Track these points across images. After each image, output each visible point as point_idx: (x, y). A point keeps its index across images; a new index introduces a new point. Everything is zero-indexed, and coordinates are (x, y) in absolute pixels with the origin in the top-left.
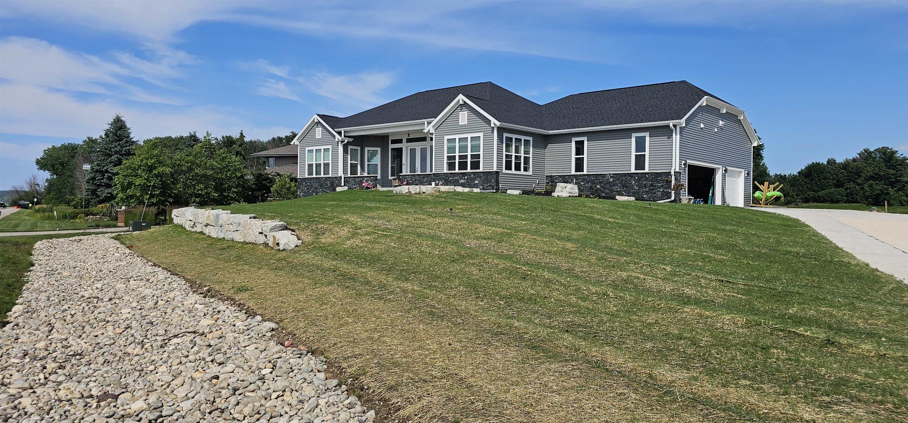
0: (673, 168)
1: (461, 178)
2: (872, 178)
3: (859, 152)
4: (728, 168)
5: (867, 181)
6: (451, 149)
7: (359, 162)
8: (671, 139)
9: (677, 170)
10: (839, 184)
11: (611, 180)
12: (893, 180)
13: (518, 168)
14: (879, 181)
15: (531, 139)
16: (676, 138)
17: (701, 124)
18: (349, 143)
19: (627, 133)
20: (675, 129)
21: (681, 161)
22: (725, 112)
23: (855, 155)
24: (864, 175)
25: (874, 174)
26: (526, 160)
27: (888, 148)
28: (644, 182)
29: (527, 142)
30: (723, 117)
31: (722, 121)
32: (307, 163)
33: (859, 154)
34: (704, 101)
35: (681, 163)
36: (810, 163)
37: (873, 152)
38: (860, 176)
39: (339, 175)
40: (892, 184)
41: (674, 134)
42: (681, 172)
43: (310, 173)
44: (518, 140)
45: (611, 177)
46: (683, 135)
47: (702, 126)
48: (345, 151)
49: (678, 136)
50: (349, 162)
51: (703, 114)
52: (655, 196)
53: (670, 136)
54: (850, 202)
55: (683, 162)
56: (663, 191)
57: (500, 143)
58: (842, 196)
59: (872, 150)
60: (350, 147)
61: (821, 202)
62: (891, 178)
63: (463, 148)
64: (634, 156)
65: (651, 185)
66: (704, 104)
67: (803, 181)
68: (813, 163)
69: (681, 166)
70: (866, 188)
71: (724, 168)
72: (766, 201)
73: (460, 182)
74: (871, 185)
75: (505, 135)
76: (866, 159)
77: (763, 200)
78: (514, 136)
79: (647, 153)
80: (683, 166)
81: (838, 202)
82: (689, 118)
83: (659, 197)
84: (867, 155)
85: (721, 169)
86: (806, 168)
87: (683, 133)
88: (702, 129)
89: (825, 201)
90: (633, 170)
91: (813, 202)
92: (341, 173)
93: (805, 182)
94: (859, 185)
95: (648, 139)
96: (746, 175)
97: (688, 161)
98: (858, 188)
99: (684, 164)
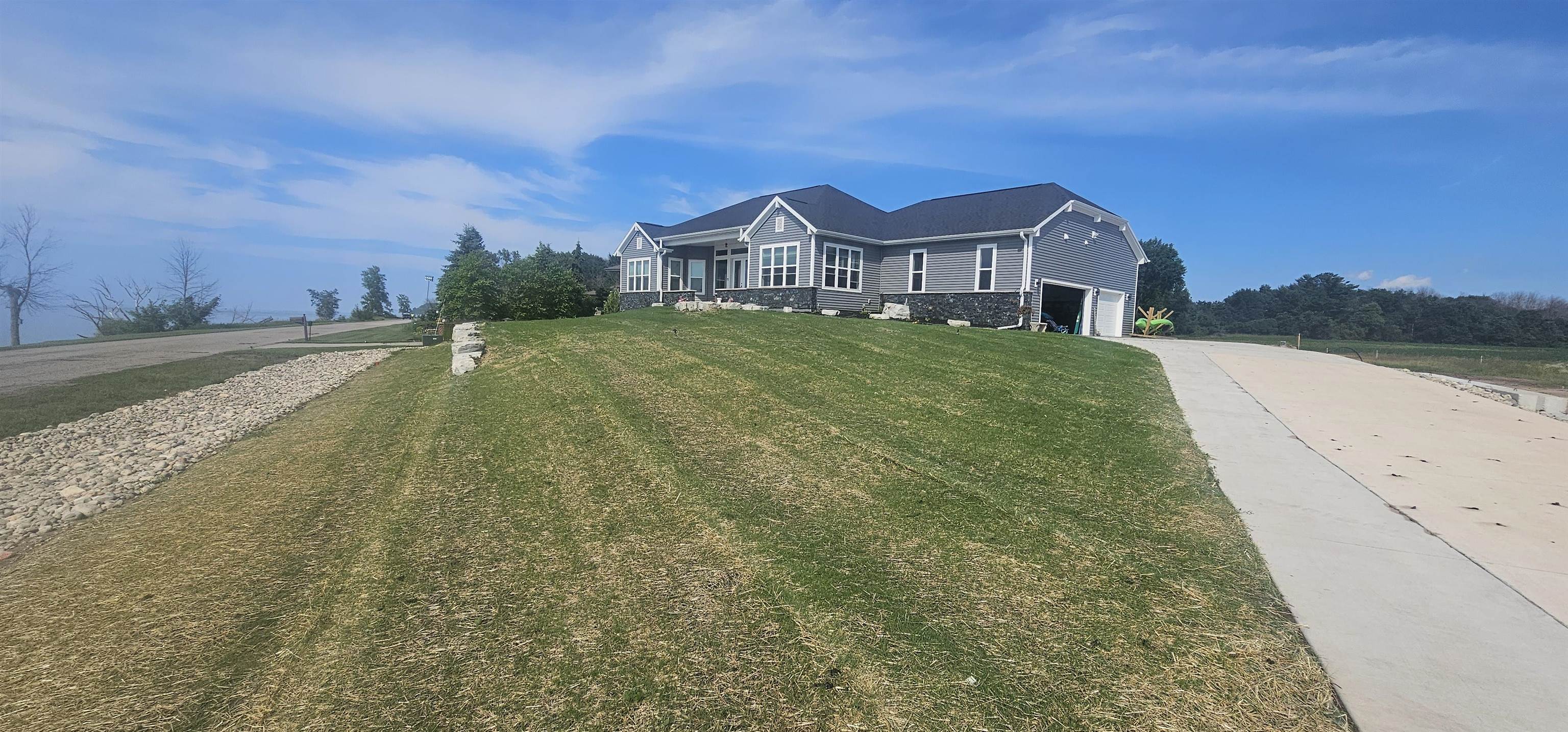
0: (1022, 289)
1: (776, 295)
2: (1311, 308)
3: (1298, 278)
4: (1101, 289)
5: (1304, 311)
6: (767, 262)
7: (681, 276)
8: (1022, 252)
9: (1028, 290)
10: (1270, 314)
11: (951, 301)
12: (1335, 310)
13: (842, 283)
14: (1318, 311)
15: (861, 250)
16: (1028, 251)
17: (1065, 234)
18: (667, 255)
19: (970, 244)
20: (1026, 239)
21: (1033, 279)
22: (1099, 220)
23: (1293, 282)
24: (1301, 305)
25: (1313, 303)
26: (855, 275)
27: (1332, 274)
28: (989, 304)
29: (856, 255)
30: (1096, 227)
31: (1096, 232)
32: (628, 276)
33: (1298, 281)
34: (1069, 206)
35: (1033, 282)
36: (1239, 289)
37: (1313, 279)
38: (1296, 305)
39: (658, 290)
40: (1334, 315)
41: (1026, 246)
42: (1032, 293)
43: (631, 288)
44: (844, 253)
45: (952, 297)
46: (1038, 247)
47: (1066, 237)
48: (665, 264)
49: (1031, 248)
50: (670, 275)
51: (1068, 222)
52: (1000, 322)
53: (1021, 249)
54: (1282, 334)
55: (1037, 280)
56: (1009, 315)
57: (818, 254)
58: (1273, 327)
59: (1313, 276)
60: (670, 259)
61: (1248, 333)
62: (1333, 308)
63: (779, 261)
64: (979, 273)
65: (997, 308)
66: (1070, 210)
67: (1229, 309)
68: (1242, 289)
69: (1033, 285)
70: (1303, 319)
71: (1096, 290)
72: (1150, 330)
73: (775, 299)
74: (1309, 315)
75: (826, 245)
76: (1306, 286)
77: (1146, 329)
78: (838, 247)
79: (993, 269)
80: (1036, 286)
81: (1268, 333)
82: (1047, 226)
83: (1005, 322)
84: (1307, 282)
85: (1092, 291)
86: (1235, 295)
87: (1038, 244)
88: (1066, 240)
89: (1252, 332)
90: (977, 290)
91: (1239, 332)
92: (659, 288)
93: (1232, 311)
94: (1294, 315)
95: (995, 252)
96: (1127, 299)
97: (1043, 280)
98: (1292, 318)
99: (1037, 283)
